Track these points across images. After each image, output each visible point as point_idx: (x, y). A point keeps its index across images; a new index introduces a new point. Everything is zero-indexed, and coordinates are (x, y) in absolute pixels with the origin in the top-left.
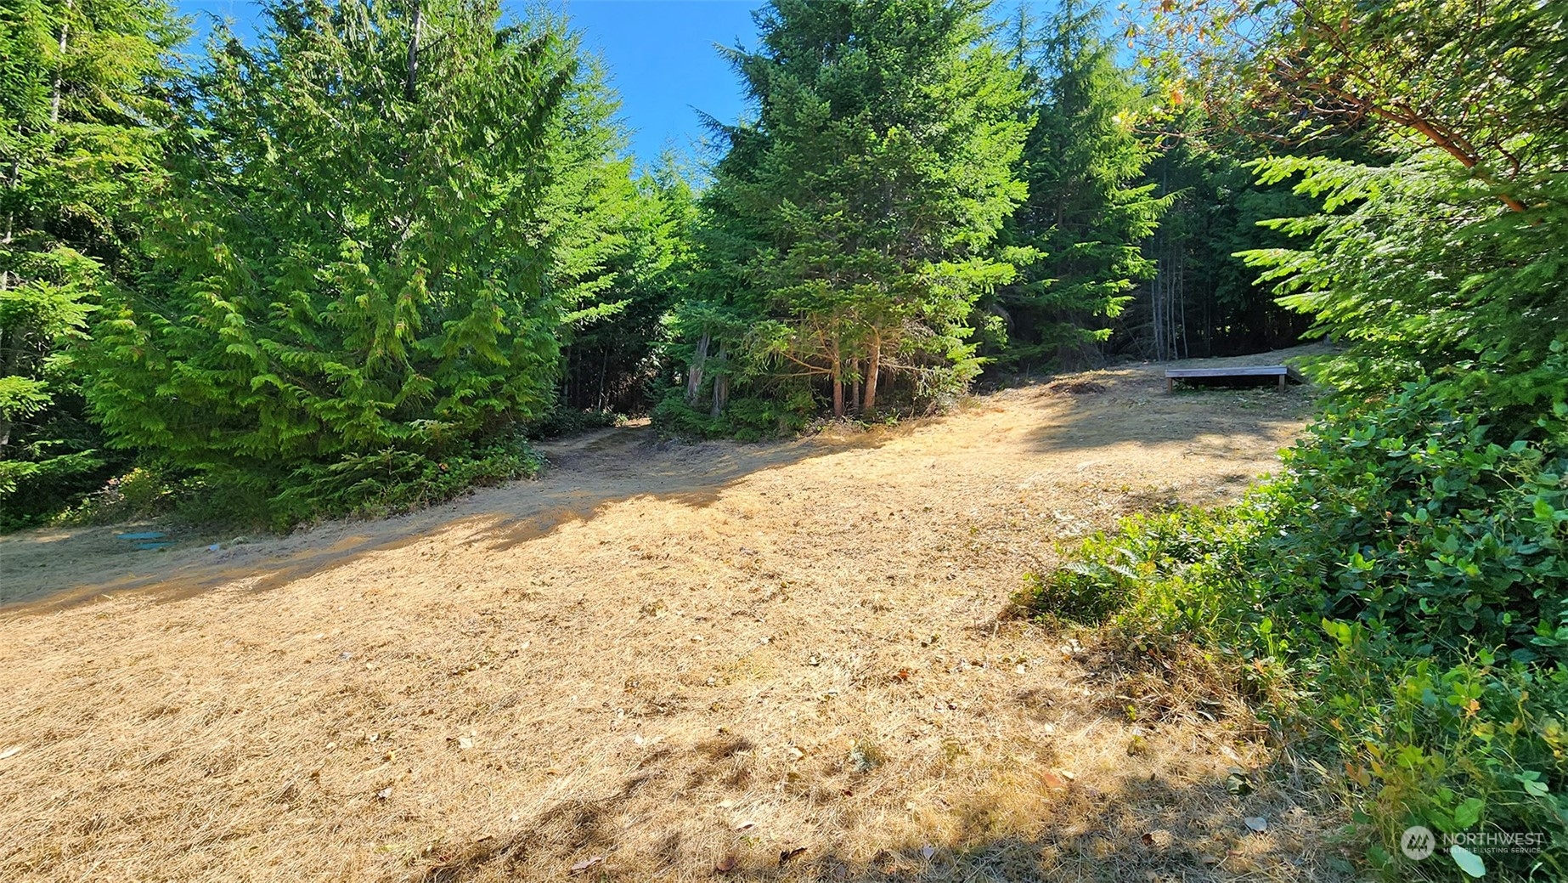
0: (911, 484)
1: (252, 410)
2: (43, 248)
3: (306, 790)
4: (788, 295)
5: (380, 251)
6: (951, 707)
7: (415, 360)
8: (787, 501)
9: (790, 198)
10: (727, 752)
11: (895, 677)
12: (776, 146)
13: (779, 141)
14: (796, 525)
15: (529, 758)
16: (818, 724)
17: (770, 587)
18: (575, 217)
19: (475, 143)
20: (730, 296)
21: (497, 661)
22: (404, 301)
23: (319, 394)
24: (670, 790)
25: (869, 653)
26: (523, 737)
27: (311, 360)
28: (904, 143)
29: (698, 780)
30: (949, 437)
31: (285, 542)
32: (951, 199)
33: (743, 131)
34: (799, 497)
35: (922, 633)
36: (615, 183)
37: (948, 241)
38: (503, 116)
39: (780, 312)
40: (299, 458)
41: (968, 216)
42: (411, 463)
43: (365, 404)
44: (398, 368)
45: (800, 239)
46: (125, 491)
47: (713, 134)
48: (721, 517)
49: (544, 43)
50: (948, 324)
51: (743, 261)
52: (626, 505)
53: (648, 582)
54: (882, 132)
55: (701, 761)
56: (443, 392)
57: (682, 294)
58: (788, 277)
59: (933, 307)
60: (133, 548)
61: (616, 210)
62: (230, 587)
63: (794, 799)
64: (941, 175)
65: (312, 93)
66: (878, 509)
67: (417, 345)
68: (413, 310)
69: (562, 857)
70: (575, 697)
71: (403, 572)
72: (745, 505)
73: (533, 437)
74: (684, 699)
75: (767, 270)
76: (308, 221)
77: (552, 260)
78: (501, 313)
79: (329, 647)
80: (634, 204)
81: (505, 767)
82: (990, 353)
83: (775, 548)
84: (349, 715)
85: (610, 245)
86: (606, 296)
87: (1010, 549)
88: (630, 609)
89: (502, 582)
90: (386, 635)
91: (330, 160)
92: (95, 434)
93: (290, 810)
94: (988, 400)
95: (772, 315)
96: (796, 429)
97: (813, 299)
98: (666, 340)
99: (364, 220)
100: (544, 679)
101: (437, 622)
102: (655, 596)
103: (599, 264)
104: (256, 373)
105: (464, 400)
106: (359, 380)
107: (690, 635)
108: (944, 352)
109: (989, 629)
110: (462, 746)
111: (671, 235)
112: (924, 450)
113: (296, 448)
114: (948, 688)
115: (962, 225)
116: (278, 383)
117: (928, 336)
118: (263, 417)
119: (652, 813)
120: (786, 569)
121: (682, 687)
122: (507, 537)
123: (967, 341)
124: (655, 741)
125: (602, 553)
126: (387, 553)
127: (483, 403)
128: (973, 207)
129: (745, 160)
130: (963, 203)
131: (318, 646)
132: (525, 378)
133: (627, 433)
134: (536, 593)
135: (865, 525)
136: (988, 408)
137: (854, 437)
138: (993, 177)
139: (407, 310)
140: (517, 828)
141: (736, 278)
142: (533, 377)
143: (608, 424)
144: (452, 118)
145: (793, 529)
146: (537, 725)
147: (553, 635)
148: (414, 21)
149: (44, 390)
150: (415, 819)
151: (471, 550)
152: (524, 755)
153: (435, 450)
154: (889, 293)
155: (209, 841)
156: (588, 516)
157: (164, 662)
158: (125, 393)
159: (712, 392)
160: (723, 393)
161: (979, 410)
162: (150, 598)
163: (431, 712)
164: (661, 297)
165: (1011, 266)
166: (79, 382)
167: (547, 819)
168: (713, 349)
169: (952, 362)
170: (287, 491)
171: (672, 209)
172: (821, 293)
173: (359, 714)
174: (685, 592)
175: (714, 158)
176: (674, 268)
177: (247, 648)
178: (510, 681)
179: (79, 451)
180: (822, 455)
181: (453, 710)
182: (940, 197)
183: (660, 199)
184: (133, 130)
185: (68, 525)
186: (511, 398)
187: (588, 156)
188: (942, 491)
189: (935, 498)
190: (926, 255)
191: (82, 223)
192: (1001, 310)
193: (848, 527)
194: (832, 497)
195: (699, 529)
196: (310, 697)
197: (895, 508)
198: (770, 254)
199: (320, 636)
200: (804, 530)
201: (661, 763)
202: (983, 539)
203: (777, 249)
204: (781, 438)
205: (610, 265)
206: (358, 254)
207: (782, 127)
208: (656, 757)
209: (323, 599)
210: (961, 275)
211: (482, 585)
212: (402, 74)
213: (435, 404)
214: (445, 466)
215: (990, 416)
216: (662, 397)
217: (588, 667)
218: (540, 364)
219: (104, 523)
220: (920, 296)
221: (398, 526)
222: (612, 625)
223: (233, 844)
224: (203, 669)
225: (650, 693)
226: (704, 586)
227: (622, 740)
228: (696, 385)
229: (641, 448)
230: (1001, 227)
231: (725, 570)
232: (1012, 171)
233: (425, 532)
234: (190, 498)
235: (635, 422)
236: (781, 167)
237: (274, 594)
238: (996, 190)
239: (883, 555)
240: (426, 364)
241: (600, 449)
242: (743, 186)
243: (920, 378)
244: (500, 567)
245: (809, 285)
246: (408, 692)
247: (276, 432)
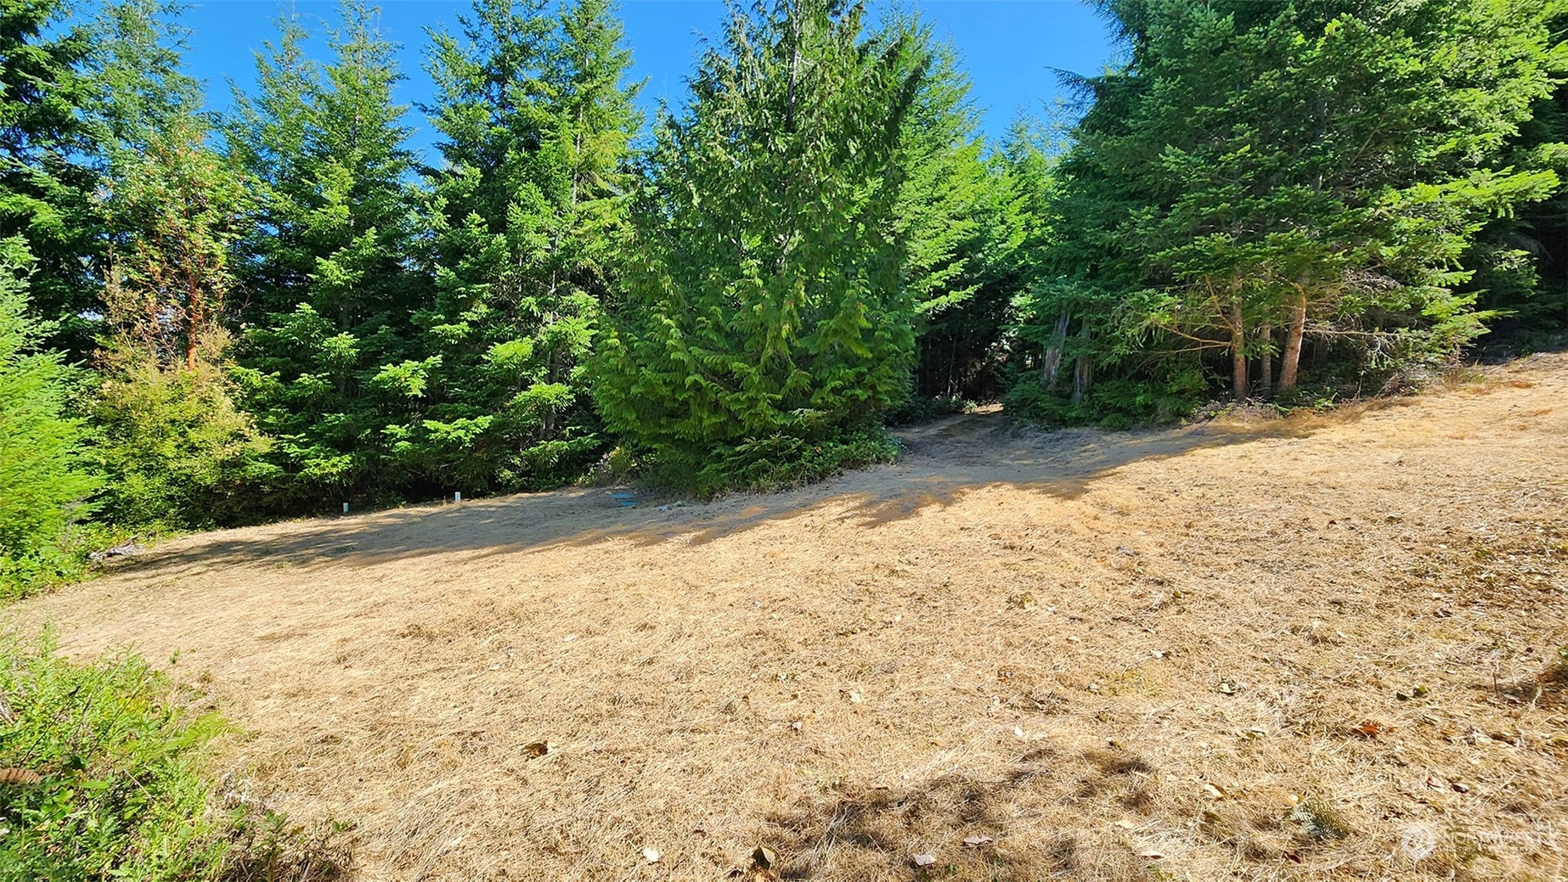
0: (1363, 485)
1: (685, 403)
2: (569, 293)
3: (740, 707)
4: (1171, 257)
5: (769, 266)
6: (1457, 789)
7: (796, 357)
8: (1173, 498)
9: (1174, 143)
10: (1123, 769)
11: (1355, 731)
12: (1156, 86)
13: (1160, 79)
14: (1188, 526)
15: (912, 725)
16: (1239, 764)
17: (1158, 596)
18: (926, 210)
19: (840, 157)
20: (1094, 268)
21: (874, 629)
22: (788, 306)
23: (727, 389)
24: (1059, 792)
25: (1309, 693)
26: (904, 703)
27: (723, 362)
28: (1352, 37)
29: (1089, 790)
30: (1426, 423)
31: (707, 508)
32: (1433, 96)
33: (1110, 79)
34: (1189, 497)
35: (1397, 682)
36: (964, 168)
37: (1424, 156)
38: (863, 127)
39: (1160, 279)
40: (713, 442)
41: (1464, 113)
42: (794, 446)
43: (760, 396)
44: (785, 366)
45: (1187, 190)
46: (612, 463)
47: (1074, 91)
48: (1092, 511)
49: (899, 46)
50: (1426, 270)
51: (1112, 227)
52: (983, 492)
53: (1013, 573)
54: (1316, 31)
55: (1090, 771)
56: (817, 384)
57: (1036, 272)
58: (1171, 236)
59: (1398, 249)
60: (618, 504)
61: (964, 194)
62: (676, 539)
63: (1215, 844)
64: (1416, 65)
65: (722, 144)
66: (1310, 514)
67: (798, 344)
68: (795, 314)
69: (954, 827)
70: (949, 676)
71: (791, 540)
72: (1119, 500)
73: (888, 424)
74: (1065, 701)
75: (1142, 232)
76: (720, 249)
77: (906, 252)
78: (863, 309)
79: (745, 595)
80: (982, 186)
81: (891, 727)
82: (1503, 303)
83: (1161, 550)
84: (764, 653)
85: (960, 231)
86: (956, 284)
87: (1555, 584)
88: (996, 598)
89: (871, 557)
90: (784, 593)
91: (734, 196)
92: (596, 422)
93: (731, 721)
94: (1497, 371)
95: (1149, 283)
96: (1180, 414)
97: (1206, 259)
98: (1017, 322)
99: (757, 241)
100: (917, 653)
101: (823, 586)
102: (1022, 588)
103: (950, 252)
104: (688, 374)
105: (835, 391)
106: (755, 376)
107: (1065, 634)
108: (1417, 306)
109: (1525, 692)
110: (853, 700)
111: (1023, 211)
112: (1383, 441)
113: (713, 432)
114: (1449, 761)
115: (1453, 127)
116: (702, 381)
117: (1388, 288)
118: (693, 408)
119: (1040, 809)
120: (1179, 576)
121: (1061, 688)
122: (873, 516)
123: (1459, 290)
124: (1038, 736)
125: (963, 538)
126: (779, 522)
127: (849, 393)
128: (1476, 99)
129: (1112, 112)
130: (1454, 98)
131: (736, 594)
132: (884, 369)
133: (977, 419)
134: (903, 571)
135: (1290, 533)
136: (1499, 383)
137: (1265, 425)
138: (1513, 49)
139: (790, 313)
140: (909, 787)
141: (1103, 246)
142: (891, 367)
143: (957, 410)
144: (823, 138)
145: (1184, 530)
146: (917, 695)
147: (922, 613)
148: (792, 61)
149: (571, 392)
150: (823, 754)
151: (844, 525)
152: (905, 719)
153: (812, 435)
154: (1323, 239)
155: (683, 730)
156: (947, 501)
157: (643, 590)
158: (614, 392)
159: (1072, 376)
160: (1085, 376)
161: (1483, 386)
162: (632, 542)
163: (825, 664)
164: (1012, 277)
165: (1551, 173)
166: (589, 386)
167: (936, 785)
168: (1074, 328)
169: (1431, 321)
170: (708, 468)
171: (1024, 183)
172: (1218, 250)
173: (771, 654)
174: (1055, 588)
175: (1073, 119)
176: (1026, 245)
177: (693, 588)
178: (887, 649)
179: (588, 434)
180: (1218, 445)
181: (842, 666)
182: (1413, 96)
183: (1011, 175)
184: (613, 199)
185: (583, 486)
186: (873, 387)
187: (939, 146)
188: (1418, 496)
189: (1409, 508)
190: (1386, 180)
191: (588, 272)
192: (1523, 240)
193: (1263, 534)
194: (1237, 496)
195: (1065, 522)
196: (736, 634)
197: (1337, 515)
198: (1147, 213)
199: (737, 585)
200: (1200, 533)
201: (1045, 762)
202: (1499, 565)
203: (1156, 207)
204: (1160, 425)
205: (960, 251)
206: (755, 271)
207: (1165, 62)
208: (1040, 754)
209: (737, 556)
210: (1449, 199)
211: (856, 558)
212: (783, 110)
213: (811, 395)
214: (819, 450)
215: (1503, 394)
216: (1015, 383)
217: (959, 648)
218: (898, 354)
219: (601, 486)
220: (1376, 236)
221: (786, 501)
222: (980, 611)
223: (698, 737)
224: (666, 599)
225: (1026, 688)
226: (1077, 584)
227: (1000, 728)
228: (1053, 369)
229: (993, 435)
230: (1528, 117)
231: (1101, 569)
232: (1552, 31)
233: (806, 506)
234: (647, 470)
235: (984, 408)
236: (1163, 109)
237: (704, 547)
238: (1521, 66)
239: (1323, 571)
240: (804, 360)
241: (952, 436)
242: (1113, 141)
243: (1372, 346)
244: (869, 543)
245: (1201, 242)
246: (805, 643)
247: (701, 420)
